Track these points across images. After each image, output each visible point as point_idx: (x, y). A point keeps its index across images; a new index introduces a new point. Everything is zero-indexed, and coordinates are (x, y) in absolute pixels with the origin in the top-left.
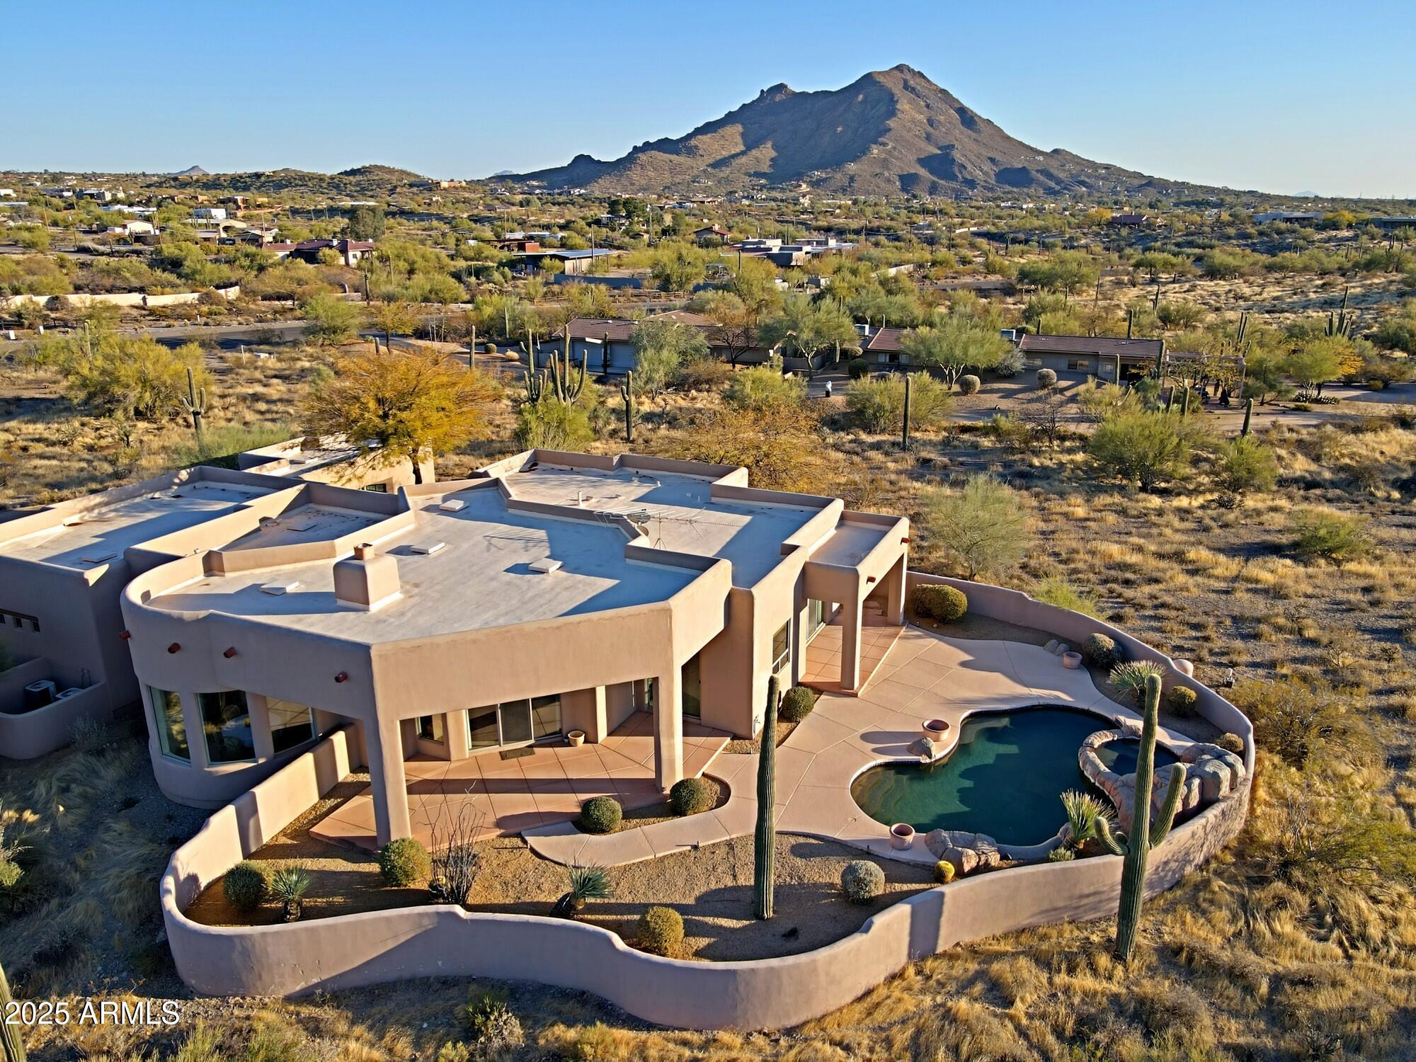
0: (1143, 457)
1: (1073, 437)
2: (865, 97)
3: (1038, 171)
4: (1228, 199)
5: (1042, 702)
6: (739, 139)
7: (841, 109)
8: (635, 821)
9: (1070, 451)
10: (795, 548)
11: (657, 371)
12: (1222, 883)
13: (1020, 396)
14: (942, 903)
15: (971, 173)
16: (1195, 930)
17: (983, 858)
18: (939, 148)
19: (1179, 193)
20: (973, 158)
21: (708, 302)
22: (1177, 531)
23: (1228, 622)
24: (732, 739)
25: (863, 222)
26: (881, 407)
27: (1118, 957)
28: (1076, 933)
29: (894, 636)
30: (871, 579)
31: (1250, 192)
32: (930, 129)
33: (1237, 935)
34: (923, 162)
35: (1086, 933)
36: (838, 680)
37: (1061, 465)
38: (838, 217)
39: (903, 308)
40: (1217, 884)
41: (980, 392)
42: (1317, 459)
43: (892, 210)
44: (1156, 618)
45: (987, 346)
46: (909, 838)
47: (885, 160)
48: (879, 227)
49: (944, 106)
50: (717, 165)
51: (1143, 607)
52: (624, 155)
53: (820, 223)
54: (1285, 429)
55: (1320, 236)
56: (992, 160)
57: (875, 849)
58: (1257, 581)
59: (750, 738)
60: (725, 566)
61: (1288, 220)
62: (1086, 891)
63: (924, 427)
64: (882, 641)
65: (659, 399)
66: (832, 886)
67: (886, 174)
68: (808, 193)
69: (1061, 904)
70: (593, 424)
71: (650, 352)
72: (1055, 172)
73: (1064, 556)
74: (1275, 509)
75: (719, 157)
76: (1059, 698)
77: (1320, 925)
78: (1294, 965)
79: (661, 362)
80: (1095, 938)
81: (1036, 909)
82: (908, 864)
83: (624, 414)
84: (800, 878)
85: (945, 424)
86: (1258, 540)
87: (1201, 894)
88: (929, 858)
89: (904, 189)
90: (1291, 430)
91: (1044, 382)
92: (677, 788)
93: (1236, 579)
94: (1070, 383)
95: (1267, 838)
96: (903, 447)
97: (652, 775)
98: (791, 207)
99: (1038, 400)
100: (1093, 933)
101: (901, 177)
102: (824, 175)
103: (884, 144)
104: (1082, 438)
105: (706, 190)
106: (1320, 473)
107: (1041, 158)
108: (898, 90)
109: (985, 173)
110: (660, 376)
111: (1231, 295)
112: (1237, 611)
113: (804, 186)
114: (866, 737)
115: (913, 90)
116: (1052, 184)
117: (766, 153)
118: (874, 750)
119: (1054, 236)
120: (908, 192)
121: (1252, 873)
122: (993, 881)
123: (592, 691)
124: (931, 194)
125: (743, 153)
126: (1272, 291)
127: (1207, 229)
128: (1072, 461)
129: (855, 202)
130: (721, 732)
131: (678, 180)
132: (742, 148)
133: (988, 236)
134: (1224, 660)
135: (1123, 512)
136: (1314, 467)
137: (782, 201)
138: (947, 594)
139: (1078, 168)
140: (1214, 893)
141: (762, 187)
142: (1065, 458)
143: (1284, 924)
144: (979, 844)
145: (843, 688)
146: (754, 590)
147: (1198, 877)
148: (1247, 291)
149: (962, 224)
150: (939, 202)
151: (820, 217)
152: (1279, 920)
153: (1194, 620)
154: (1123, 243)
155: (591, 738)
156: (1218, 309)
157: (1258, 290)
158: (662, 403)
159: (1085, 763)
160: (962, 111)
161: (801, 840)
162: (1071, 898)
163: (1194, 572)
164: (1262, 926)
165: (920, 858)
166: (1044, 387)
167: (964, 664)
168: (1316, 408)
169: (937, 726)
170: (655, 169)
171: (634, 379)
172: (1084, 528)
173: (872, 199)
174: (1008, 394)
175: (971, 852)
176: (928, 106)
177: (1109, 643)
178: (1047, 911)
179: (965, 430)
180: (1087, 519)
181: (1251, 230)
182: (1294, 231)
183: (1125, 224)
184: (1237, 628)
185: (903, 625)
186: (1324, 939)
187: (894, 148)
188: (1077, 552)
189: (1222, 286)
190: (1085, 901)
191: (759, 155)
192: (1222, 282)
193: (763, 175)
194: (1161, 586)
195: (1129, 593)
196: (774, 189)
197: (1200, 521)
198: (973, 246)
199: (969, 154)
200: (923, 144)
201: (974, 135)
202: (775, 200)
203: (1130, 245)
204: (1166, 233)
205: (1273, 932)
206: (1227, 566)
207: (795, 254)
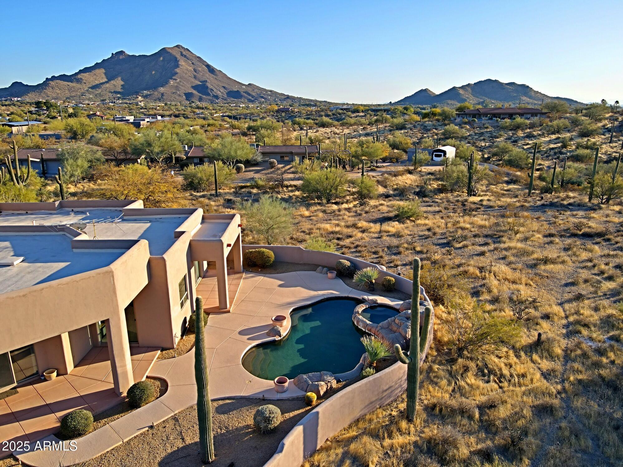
0: (325, 190)
1: (291, 186)
2: (164, 58)
3: (244, 92)
4: (318, 104)
5: (325, 297)
6: (103, 76)
7: (153, 63)
8: (103, 421)
9: (292, 191)
10: (183, 233)
11: (77, 170)
12: (438, 366)
13: (263, 172)
14: (318, 418)
15: (216, 93)
16: (436, 394)
17: (329, 385)
18: (201, 82)
19: (300, 101)
20: (216, 87)
21: (100, 139)
22: (349, 217)
23: (386, 249)
24: (162, 351)
25: (171, 112)
26: (201, 179)
27: (410, 420)
28: (384, 413)
29: (241, 278)
30: (229, 245)
31: (325, 101)
32: (195, 73)
33: (453, 391)
34: (194, 87)
35: (389, 412)
36: (217, 305)
37: (290, 197)
38: (159, 110)
39: (201, 140)
40: (436, 367)
41: (244, 172)
42: (385, 187)
43: (183, 108)
44: (356, 252)
45: (245, 150)
46: (286, 384)
47: (177, 86)
48: (179, 114)
49: (200, 64)
50: (94, 87)
51: (350, 248)
52: (42, 82)
53: (150, 113)
54: (371, 177)
55: (353, 115)
56: (224, 87)
57: (267, 396)
58: (389, 232)
59: (173, 348)
60: (144, 243)
61: (342, 109)
62: (385, 388)
63: (223, 187)
64: (235, 282)
65: (79, 185)
66: (248, 427)
67: (178, 93)
68: (142, 101)
69: (374, 399)
70: (40, 198)
71: (71, 161)
72: (251, 93)
73: (307, 231)
74: (382, 205)
75: (94, 84)
76: (332, 293)
77: (484, 375)
78: (483, 399)
79: (78, 166)
80: (394, 413)
81: (363, 406)
82: (288, 400)
83: (60, 193)
84: (226, 428)
85: (232, 186)
86: (381, 217)
87: (431, 374)
88: (300, 393)
89: (187, 99)
90: (373, 177)
91: (272, 165)
92: (131, 391)
93: (380, 232)
94: (283, 165)
95: (446, 339)
96: (217, 195)
97: (112, 386)
98: (135, 106)
99: (271, 173)
100: (392, 411)
101: (185, 94)
102: (149, 93)
103: (176, 80)
104: (295, 186)
105: (89, 99)
106: (388, 192)
107: (244, 87)
108: (178, 56)
109: (222, 93)
110: (78, 172)
111: (332, 133)
112: (387, 245)
113: (140, 98)
114: (241, 333)
115: (185, 56)
116: (251, 98)
117: (118, 83)
118: (249, 339)
119: (255, 117)
120: (189, 101)
121: (447, 358)
122: (341, 397)
123: (59, 337)
124: (200, 101)
125: (107, 82)
126: (346, 131)
127: (314, 113)
128: (294, 195)
129: (166, 104)
130: (155, 348)
131: (73, 95)
132: (106, 80)
133: (228, 116)
134: (392, 265)
135: (324, 212)
136: (385, 190)
137: (130, 104)
138: (263, 252)
139: (260, 91)
140: (436, 372)
141: (119, 98)
142: (291, 194)
143: (471, 379)
144: (325, 378)
145: (221, 309)
146: (165, 256)
147: (426, 366)
148: (338, 131)
149: (216, 112)
150: (204, 104)
151: (150, 110)
152: (468, 378)
153: (373, 250)
154: (283, 119)
155: (62, 372)
156: (329, 138)
157: (341, 131)
158: (82, 187)
159: (358, 322)
160: (208, 66)
161: (221, 402)
162: (378, 394)
163: (363, 232)
164: (463, 383)
165: (295, 395)
166: (272, 167)
167: (280, 286)
168: (378, 169)
169: (280, 319)
170: (60, 89)
171: (63, 175)
172: (311, 220)
173: (173, 103)
174: (257, 172)
175: (322, 383)
176: (193, 64)
177: (348, 263)
178: (368, 405)
179: (242, 187)
180: (310, 216)
181: (330, 113)
182: (345, 114)
183: (283, 112)
184: (390, 251)
185: (243, 272)
186: (488, 382)
187: (180, 81)
188: (312, 229)
189: (328, 130)
190: (385, 394)
191: (115, 83)
192: (327, 129)
193: (119, 93)
194: (353, 239)
195: (341, 243)
196: (125, 99)
197: (356, 212)
198: (223, 120)
199: (214, 85)
200: (193, 80)
201: (215, 77)
202: (126, 103)
203: (287, 119)
204: (299, 115)
205: (468, 384)
206: (376, 227)
207: (142, 122)
